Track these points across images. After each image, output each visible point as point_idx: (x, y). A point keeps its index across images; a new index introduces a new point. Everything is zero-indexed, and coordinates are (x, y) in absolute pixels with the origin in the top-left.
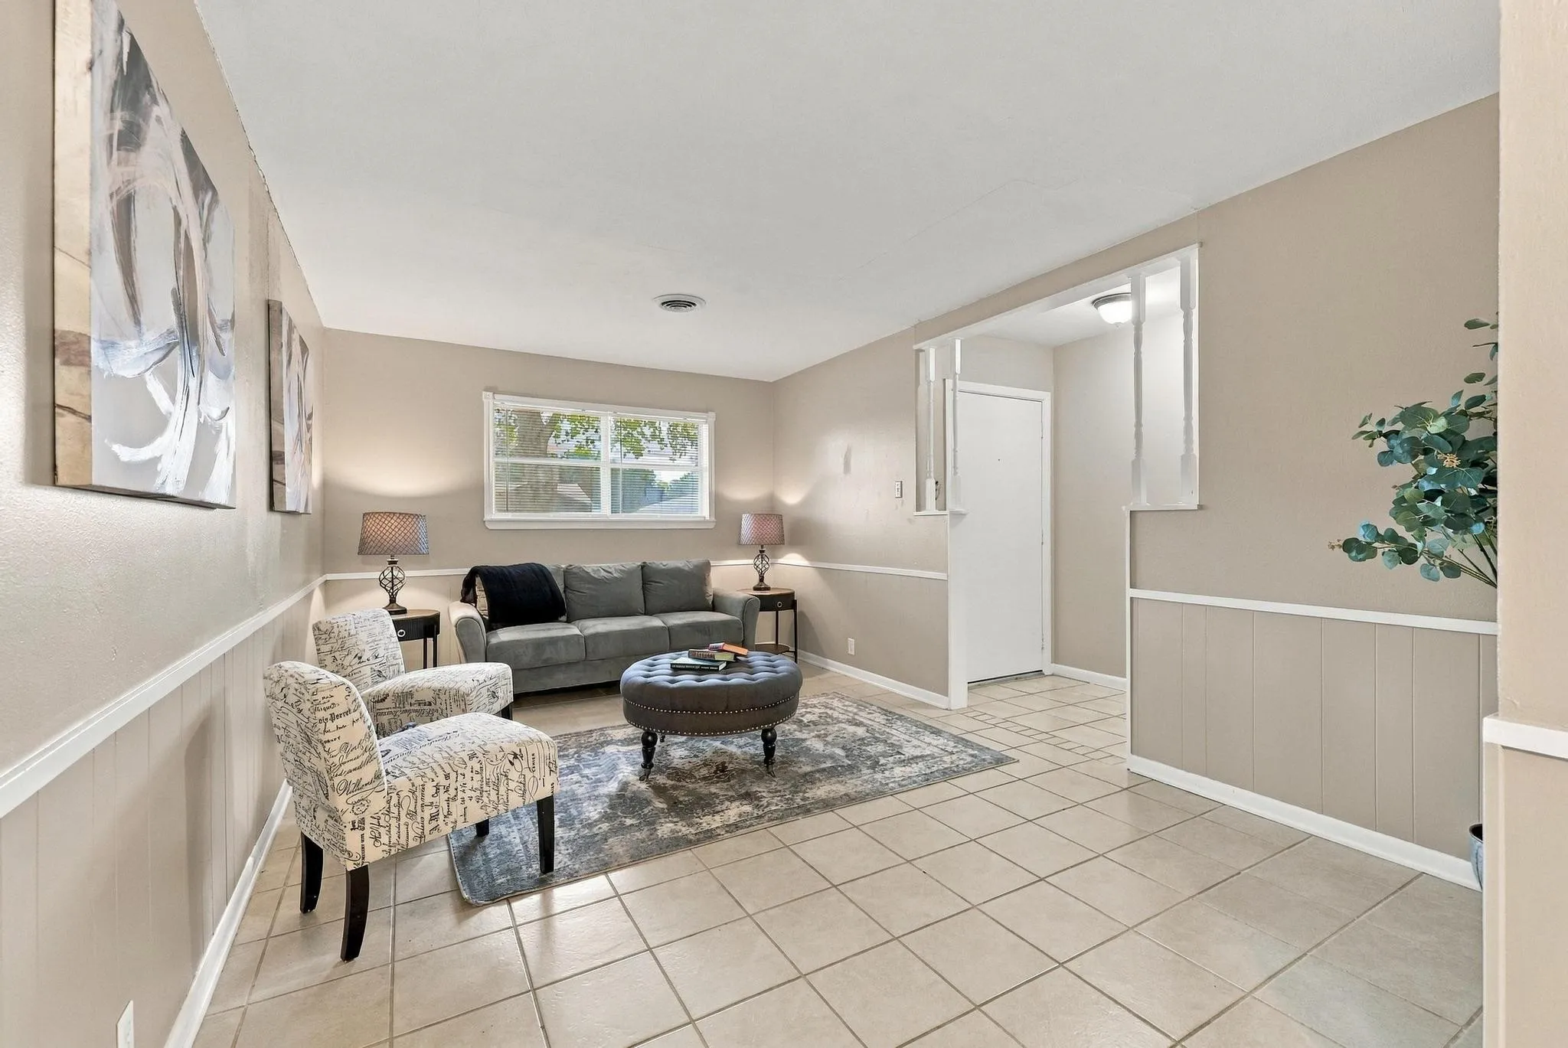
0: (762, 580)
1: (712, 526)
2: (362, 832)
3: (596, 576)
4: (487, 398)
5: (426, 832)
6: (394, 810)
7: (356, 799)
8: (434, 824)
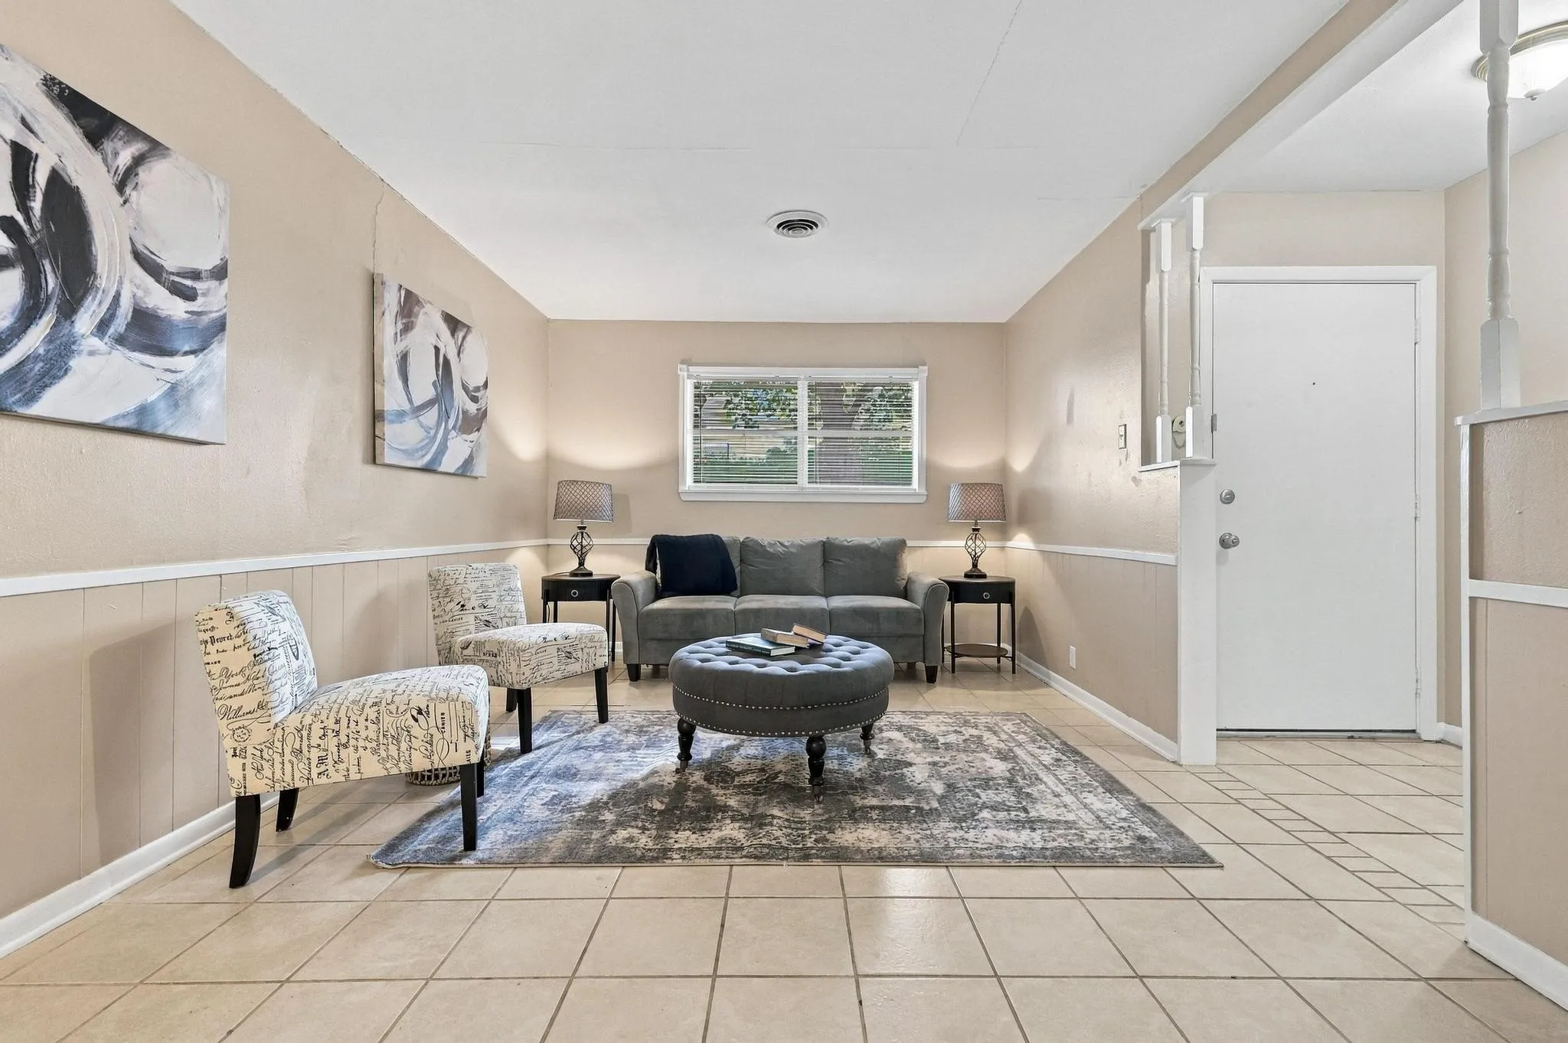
0: (975, 565)
1: (922, 500)
2: (244, 761)
3: (771, 550)
4: (683, 372)
5: (314, 775)
6: (278, 744)
7: (236, 725)
8: (323, 768)
